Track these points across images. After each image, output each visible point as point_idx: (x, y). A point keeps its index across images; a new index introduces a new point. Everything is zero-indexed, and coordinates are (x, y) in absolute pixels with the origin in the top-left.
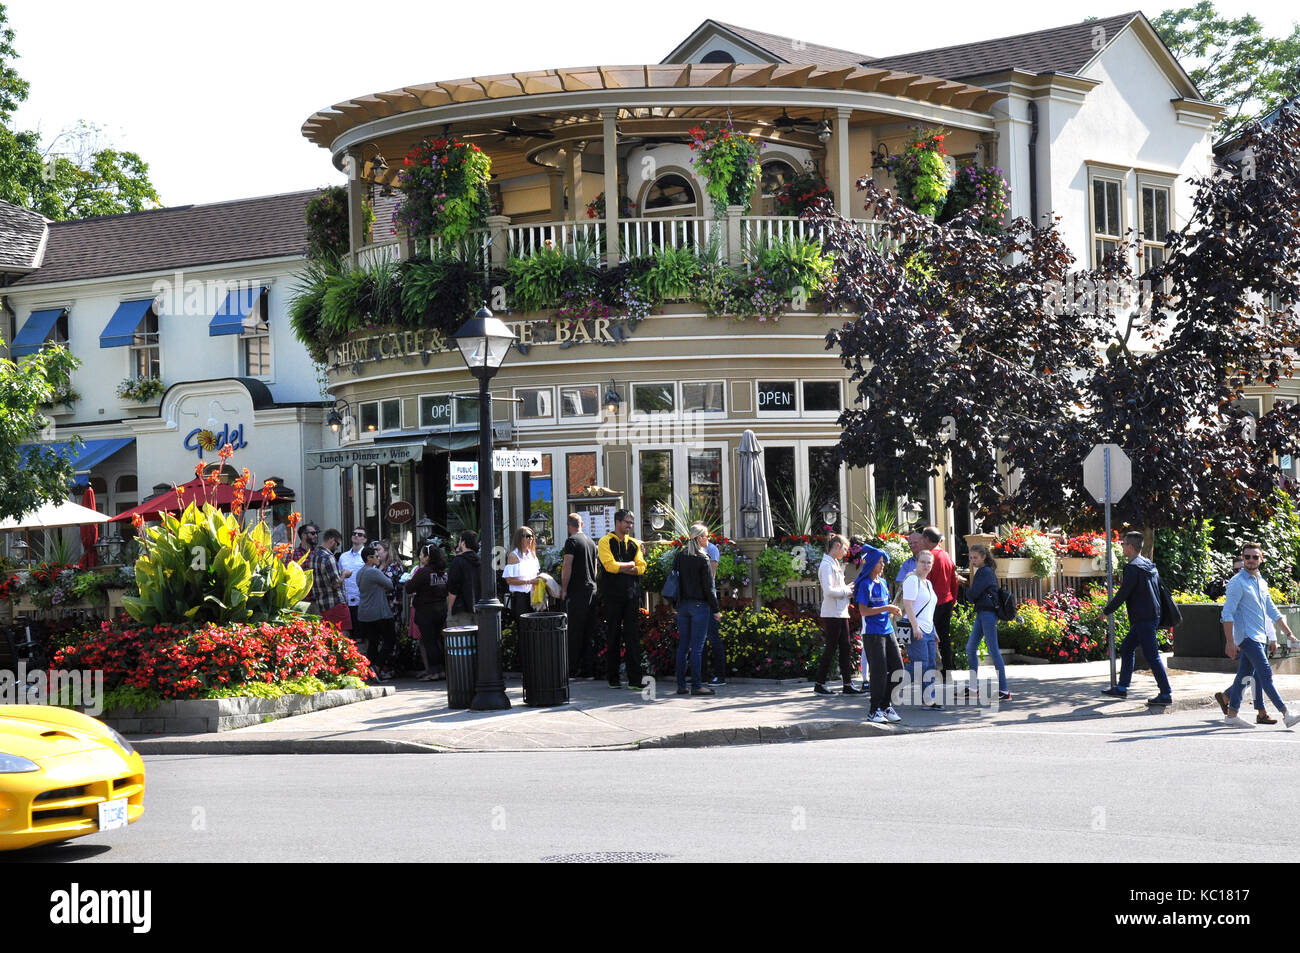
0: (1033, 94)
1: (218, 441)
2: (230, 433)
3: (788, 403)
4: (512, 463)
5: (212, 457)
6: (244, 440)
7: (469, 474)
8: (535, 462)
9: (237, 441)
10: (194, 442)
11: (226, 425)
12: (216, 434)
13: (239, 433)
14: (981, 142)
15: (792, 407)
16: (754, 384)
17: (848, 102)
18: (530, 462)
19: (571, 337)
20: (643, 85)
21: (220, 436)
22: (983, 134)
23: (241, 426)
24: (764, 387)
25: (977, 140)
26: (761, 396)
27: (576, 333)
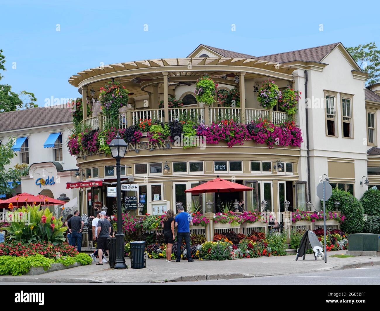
0: (306, 68)
1: (46, 182)
2: (50, 180)
3: (225, 168)
4: (128, 188)
5: (44, 187)
6: (54, 182)
7: (113, 191)
8: (136, 187)
9: (52, 182)
10: (39, 182)
11: (49, 177)
12: (45, 180)
13: (52, 180)
14: (289, 83)
15: (226, 170)
16: (213, 163)
17: (243, 70)
18: (134, 187)
19: (153, 147)
20: (177, 65)
21: (47, 180)
22: (290, 81)
23: (53, 177)
24: (217, 164)
25: (288, 83)
26: (215, 166)
27: (154, 146)
